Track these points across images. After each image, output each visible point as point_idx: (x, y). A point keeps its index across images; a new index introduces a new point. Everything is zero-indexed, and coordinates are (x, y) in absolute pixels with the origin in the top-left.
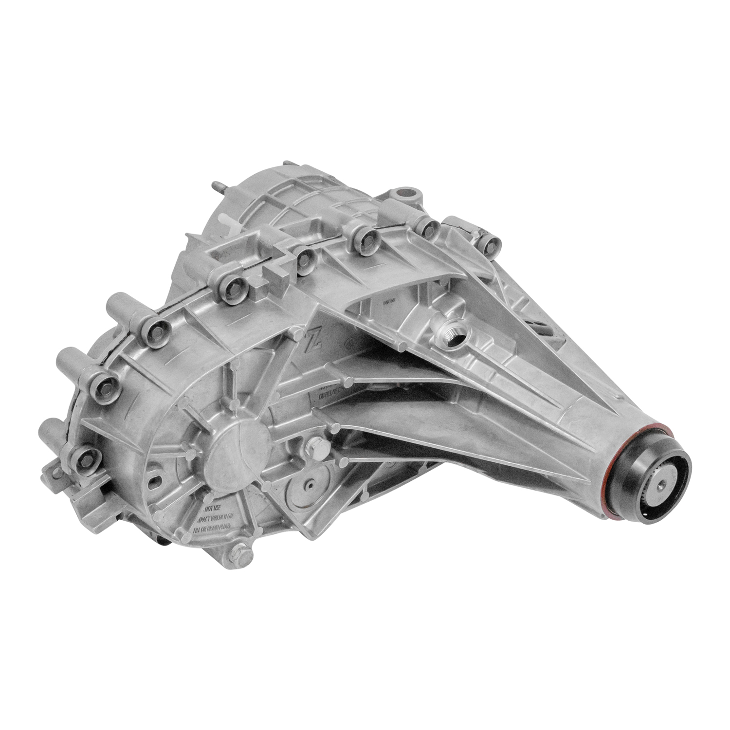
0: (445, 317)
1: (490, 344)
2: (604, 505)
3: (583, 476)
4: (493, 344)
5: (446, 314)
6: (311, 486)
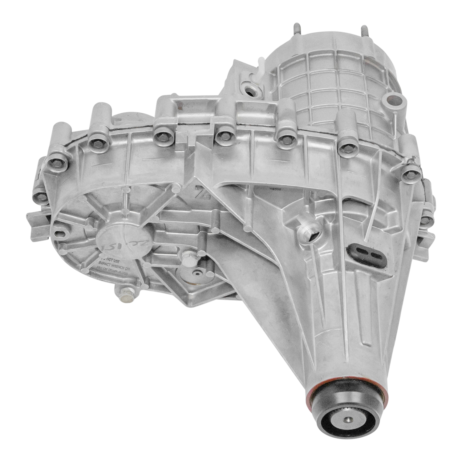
0: (314, 216)
1: (329, 252)
2: (310, 395)
3: (315, 359)
4: (331, 254)
5: (316, 215)
6: (198, 274)
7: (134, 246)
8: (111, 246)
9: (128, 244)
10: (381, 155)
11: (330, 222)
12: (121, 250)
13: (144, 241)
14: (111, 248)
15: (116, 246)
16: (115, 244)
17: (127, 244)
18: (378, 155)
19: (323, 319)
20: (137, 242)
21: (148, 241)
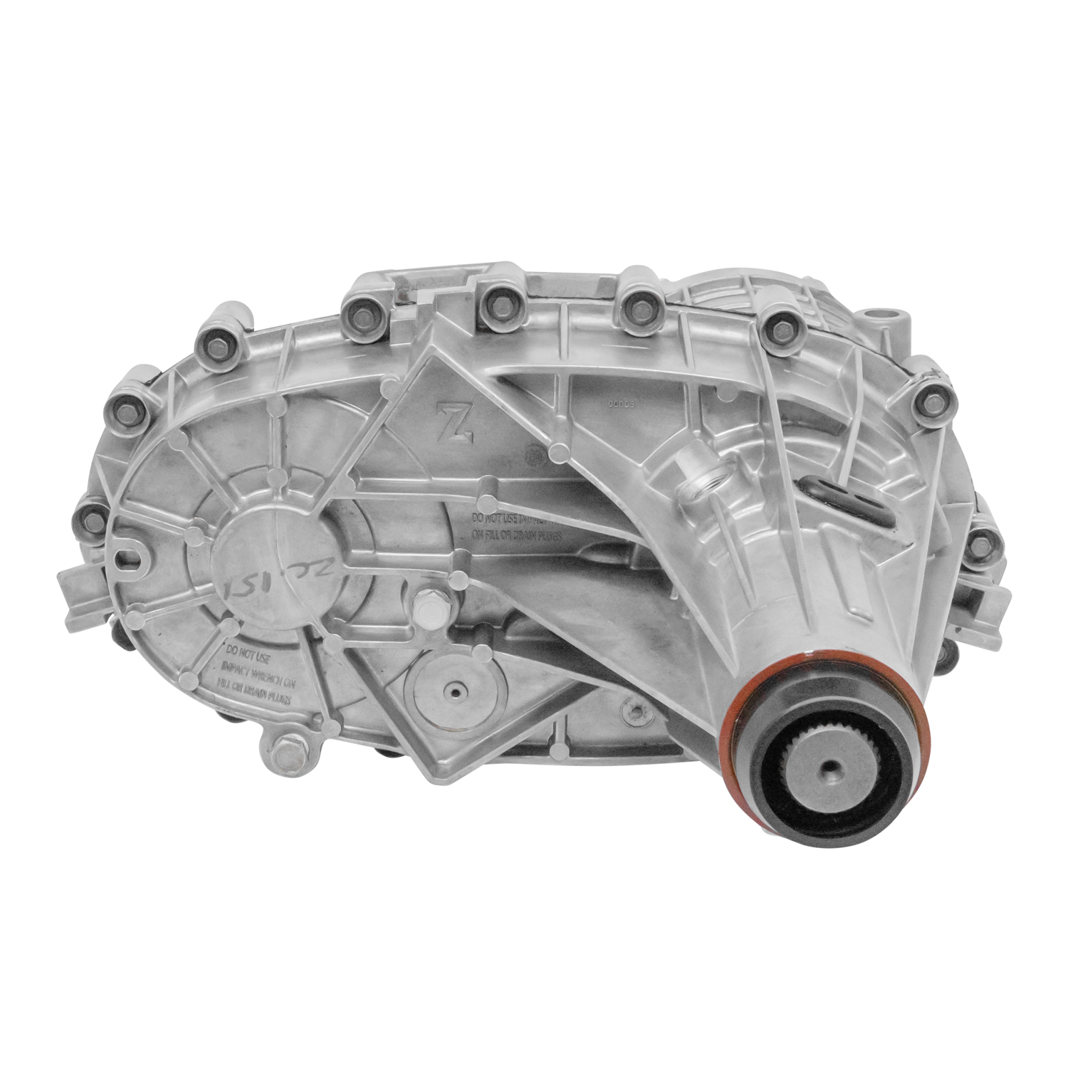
1: (756, 508)
4: (760, 509)
6: (456, 693)
7: (301, 579)
8: (246, 582)
9: (287, 572)
10: (861, 357)
11: (754, 469)
12: (269, 593)
13: (321, 561)
14: (247, 588)
15: (258, 582)
16: (256, 575)
17: (282, 574)
18: (853, 358)
19: (749, 593)
20: (307, 566)
21: (332, 560)
